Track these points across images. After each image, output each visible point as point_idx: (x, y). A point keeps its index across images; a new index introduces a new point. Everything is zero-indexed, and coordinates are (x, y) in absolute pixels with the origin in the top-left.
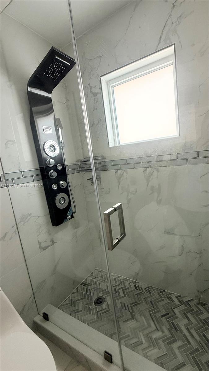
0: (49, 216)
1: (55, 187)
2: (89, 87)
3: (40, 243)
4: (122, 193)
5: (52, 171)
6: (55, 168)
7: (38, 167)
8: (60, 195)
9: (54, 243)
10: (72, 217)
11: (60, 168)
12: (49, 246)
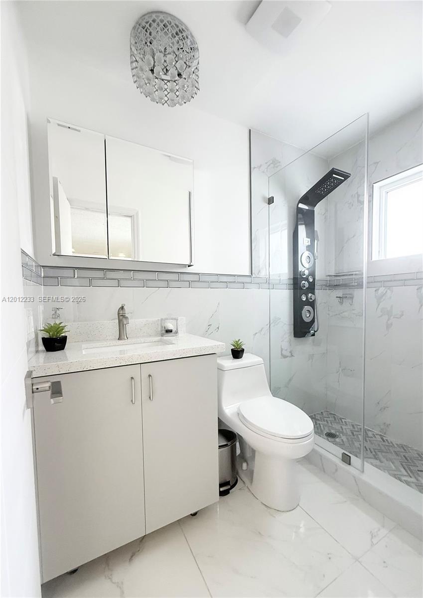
0: (292, 327)
1: (304, 299)
2: (356, 196)
3: (282, 350)
4: (381, 316)
5: (303, 282)
6: (307, 279)
7: (292, 277)
8: (307, 308)
9: (292, 356)
10: (313, 335)
11: (311, 280)
12: (287, 357)
